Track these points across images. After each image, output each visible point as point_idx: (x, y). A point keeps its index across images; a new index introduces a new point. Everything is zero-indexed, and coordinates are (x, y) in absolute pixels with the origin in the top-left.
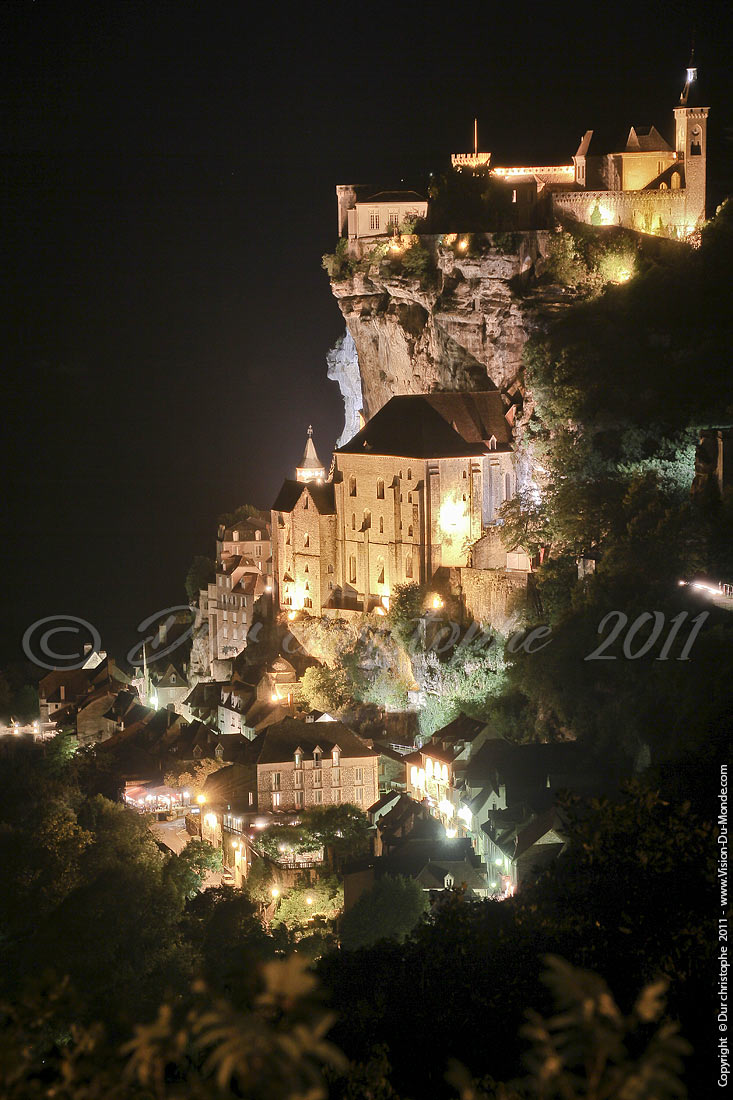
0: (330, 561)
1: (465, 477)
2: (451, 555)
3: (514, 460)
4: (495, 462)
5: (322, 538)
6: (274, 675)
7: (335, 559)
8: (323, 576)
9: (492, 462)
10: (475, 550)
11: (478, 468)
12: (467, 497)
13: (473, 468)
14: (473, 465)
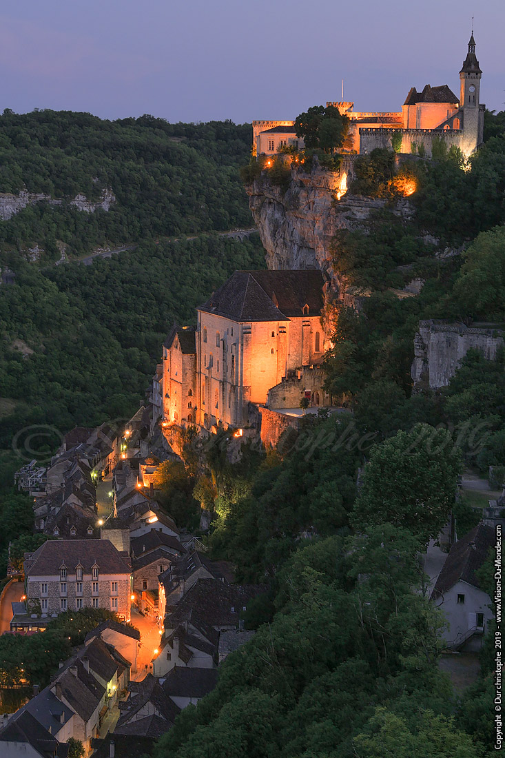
0: (190, 387)
1: (273, 336)
2: (258, 394)
3: (322, 322)
4: (307, 323)
5: (184, 370)
6: (145, 467)
7: (194, 386)
8: (184, 398)
9: (304, 324)
10: (272, 393)
11: (284, 330)
12: (275, 351)
13: (280, 329)
14: (280, 327)
